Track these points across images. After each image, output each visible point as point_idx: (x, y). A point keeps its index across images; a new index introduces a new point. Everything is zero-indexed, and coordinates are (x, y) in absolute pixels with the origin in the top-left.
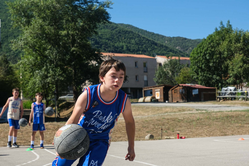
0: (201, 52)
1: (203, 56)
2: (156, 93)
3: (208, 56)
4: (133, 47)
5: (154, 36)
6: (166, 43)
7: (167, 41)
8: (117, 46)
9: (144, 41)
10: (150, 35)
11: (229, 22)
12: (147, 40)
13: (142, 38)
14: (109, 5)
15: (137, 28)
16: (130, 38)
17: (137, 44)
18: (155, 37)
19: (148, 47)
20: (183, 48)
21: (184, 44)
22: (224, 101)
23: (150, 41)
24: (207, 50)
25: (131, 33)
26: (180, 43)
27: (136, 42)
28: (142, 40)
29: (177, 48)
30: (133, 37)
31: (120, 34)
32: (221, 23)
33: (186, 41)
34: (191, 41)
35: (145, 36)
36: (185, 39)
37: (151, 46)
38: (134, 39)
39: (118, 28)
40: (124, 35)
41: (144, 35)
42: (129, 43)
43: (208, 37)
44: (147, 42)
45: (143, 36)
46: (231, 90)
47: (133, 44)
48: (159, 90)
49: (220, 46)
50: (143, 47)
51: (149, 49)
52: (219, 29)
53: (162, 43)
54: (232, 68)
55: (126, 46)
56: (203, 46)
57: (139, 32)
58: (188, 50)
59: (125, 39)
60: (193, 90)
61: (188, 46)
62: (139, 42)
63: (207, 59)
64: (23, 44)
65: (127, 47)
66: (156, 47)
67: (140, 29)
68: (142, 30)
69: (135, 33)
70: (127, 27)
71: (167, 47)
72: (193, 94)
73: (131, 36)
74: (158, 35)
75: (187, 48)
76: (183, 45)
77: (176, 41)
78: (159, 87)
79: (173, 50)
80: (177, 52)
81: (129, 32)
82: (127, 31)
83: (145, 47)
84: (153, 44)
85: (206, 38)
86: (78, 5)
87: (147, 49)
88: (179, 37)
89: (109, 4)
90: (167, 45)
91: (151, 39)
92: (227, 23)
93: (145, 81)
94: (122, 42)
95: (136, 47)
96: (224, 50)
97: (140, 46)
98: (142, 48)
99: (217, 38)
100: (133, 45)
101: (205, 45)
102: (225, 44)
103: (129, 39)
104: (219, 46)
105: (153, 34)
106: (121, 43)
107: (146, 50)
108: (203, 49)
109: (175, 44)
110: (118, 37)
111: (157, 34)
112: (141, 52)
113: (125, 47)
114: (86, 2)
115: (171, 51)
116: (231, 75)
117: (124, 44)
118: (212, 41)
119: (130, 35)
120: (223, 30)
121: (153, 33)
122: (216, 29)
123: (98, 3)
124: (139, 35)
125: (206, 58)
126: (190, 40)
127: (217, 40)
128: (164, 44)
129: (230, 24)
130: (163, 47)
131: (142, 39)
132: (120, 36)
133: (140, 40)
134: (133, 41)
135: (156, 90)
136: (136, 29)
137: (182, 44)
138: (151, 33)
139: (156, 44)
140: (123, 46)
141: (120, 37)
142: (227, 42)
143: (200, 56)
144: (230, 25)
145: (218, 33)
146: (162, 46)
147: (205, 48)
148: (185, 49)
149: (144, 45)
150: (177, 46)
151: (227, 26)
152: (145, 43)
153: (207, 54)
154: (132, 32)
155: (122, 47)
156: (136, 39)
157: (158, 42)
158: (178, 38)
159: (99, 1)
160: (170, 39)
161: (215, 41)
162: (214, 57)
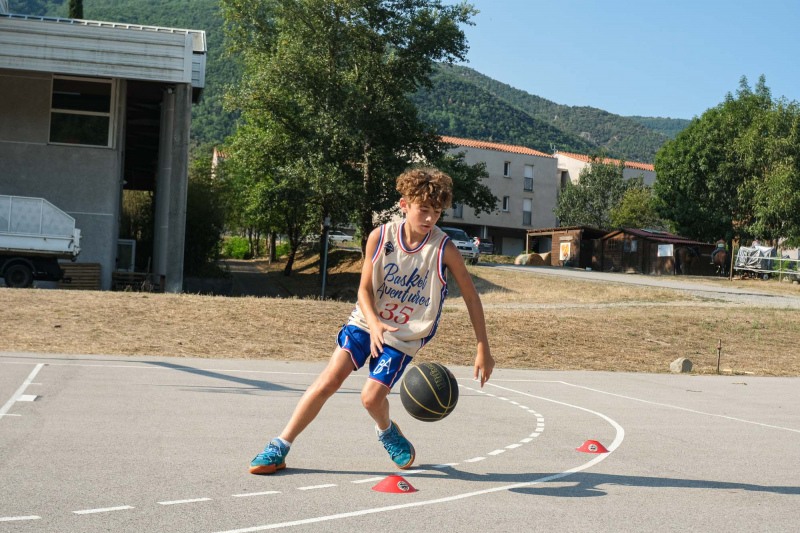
0: (686, 152)
1: (690, 163)
2: (562, 244)
3: (704, 163)
4: (472, 124)
5: (527, 99)
6: (555, 121)
7: (559, 115)
8: (434, 118)
9: (501, 112)
10: (517, 97)
11: (762, 79)
12: (508, 110)
13: (496, 102)
14: (468, 15)
15: (484, 78)
16: (468, 102)
17: (484, 117)
18: (529, 102)
19: (510, 127)
20: (597, 135)
21: (599, 126)
22: (743, 279)
23: (517, 111)
24: (703, 147)
25: (469, 89)
26: (590, 122)
27: (480, 111)
28: (497, 109)
29: (583, 135)
30: (474, 101)
31: (443, 89)
32: (744, 82)
33: (606, 118)
34: (617, 120)
35: (504, 100)
36: (605, 114)
37: (519, 124)
38: (478, 104)
39: (441, 75)
40: (453, 93)
41: (503, 96)
42: (464, 113)
43: (705, 115)
44: (508, 114)
45: (500, 98)
46: (762, 254)
47: (473, 117)
48: (570, 238)
49: (736, 139)
50: (499, 127)
51: (511, 133)
52: (736, 98)
53: (545, 121)
54: (764, 199)
55: (457, 120)
56: (694, 138)
57: (489, 88)
58: (609, 142)
59: (454, 102)
60: (659, 246)
61: (610, 131)
62: (489, 114)
63: (700, 171)
64: (251, 97)
65: (459, 123)
66: (529, 129)
67: (494, 81)
68: (499, 83)
69: (481, 90)
70: (461, 72)
71: (557, 131)
72: (659, 255)
73: (469, 97)
74: (536, 99)
75: (607, 136)
76: (597, 128)
77: (582, 119)
78: (570, 232)
79: (572, 140)
80: (581, 145)
81: (466, 87)
82: (461, 84)
83: (504, 126)
84: (523, 121)
85: (699, 117)
86: (389, 9)
87: (508, 131)
88: (588, 108)
89: (466, 12)
90: (556, 126)
91: (520, 109)
92: (758, 81)
93: (525, 213)
94: (447, 111)
95: (480, 125)
96: (747, 152)
97: (490, 124)
98: (495, 127)
99: (730, 118)
100: (474, 120)
101: (699, 134)
102: (750, 136)
103: (464, 104)
104: (733, 141)
105: (525, 95)
106: (444, 113)
107: (504, 133)
108: (692, 144)
109: (577, 123)
110: (437, 97)
111: (534, 96)
112: (490, 138)
113: (452, 122)
114: (408, 5)
115: (566, 140)
116: (759, 215)
117: (450, 115)
118: (717, 126)
119: (469, 95)
120: (746, 99)
121: (526, 93)
122: (730, 97)
123: (439, 7)
124: (491, 96)
125: (698, 166)
126: (617, 117)
127: (728, 125)
128: (551, 123)
129: (766, 85)
130: (547, 131)
131: (498, 106)
132: (444, 93)
133: (492, 109)
134: (474, 109)
135: (561, 238)
136: (482, 79)
137: (596, 125)
138: (519, 92)
139: (531, 121)
140: (449, 119)
141: (442, 97)
142: (755, 132)
143: (683, 162)
144: (765, 89)
145: (731, 106)
146: (545, 126)
147: (696, 143)
148: (602, 139)
149: (501, 123)
150: (581, 131)
151: (757, 91)
152: (503, 116)
153: (701, 157)
154: (473, 87)
155: (446, 123)
156: (481, 106)
157: (536, 117)
158: (587, 111)
159: (442, 4)
160: (567, 112)
161: (723, 126)
162: (720, 167)
